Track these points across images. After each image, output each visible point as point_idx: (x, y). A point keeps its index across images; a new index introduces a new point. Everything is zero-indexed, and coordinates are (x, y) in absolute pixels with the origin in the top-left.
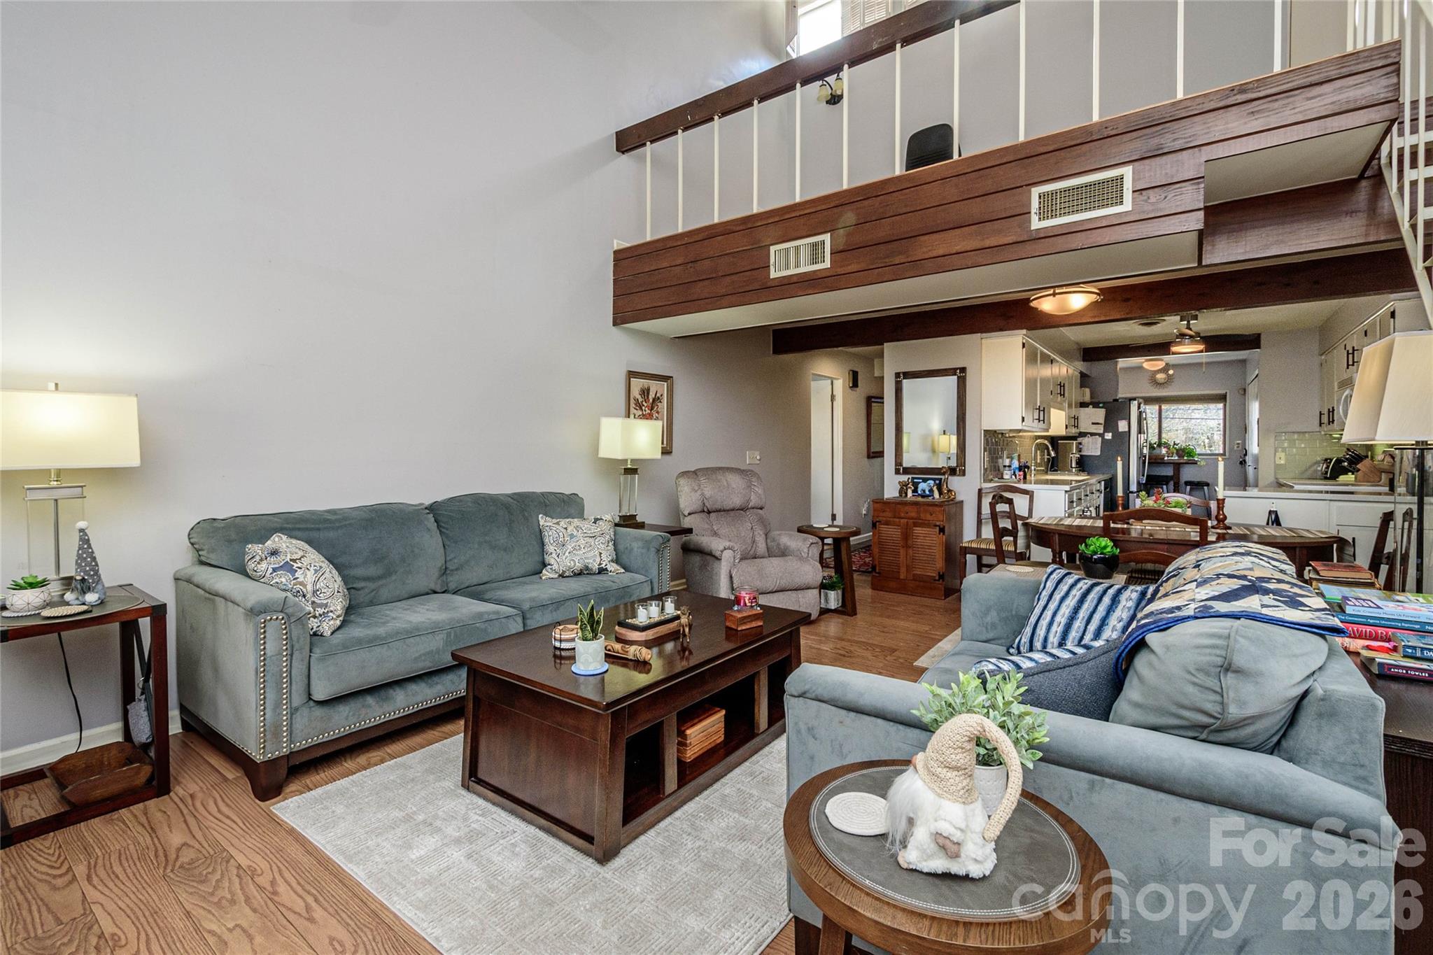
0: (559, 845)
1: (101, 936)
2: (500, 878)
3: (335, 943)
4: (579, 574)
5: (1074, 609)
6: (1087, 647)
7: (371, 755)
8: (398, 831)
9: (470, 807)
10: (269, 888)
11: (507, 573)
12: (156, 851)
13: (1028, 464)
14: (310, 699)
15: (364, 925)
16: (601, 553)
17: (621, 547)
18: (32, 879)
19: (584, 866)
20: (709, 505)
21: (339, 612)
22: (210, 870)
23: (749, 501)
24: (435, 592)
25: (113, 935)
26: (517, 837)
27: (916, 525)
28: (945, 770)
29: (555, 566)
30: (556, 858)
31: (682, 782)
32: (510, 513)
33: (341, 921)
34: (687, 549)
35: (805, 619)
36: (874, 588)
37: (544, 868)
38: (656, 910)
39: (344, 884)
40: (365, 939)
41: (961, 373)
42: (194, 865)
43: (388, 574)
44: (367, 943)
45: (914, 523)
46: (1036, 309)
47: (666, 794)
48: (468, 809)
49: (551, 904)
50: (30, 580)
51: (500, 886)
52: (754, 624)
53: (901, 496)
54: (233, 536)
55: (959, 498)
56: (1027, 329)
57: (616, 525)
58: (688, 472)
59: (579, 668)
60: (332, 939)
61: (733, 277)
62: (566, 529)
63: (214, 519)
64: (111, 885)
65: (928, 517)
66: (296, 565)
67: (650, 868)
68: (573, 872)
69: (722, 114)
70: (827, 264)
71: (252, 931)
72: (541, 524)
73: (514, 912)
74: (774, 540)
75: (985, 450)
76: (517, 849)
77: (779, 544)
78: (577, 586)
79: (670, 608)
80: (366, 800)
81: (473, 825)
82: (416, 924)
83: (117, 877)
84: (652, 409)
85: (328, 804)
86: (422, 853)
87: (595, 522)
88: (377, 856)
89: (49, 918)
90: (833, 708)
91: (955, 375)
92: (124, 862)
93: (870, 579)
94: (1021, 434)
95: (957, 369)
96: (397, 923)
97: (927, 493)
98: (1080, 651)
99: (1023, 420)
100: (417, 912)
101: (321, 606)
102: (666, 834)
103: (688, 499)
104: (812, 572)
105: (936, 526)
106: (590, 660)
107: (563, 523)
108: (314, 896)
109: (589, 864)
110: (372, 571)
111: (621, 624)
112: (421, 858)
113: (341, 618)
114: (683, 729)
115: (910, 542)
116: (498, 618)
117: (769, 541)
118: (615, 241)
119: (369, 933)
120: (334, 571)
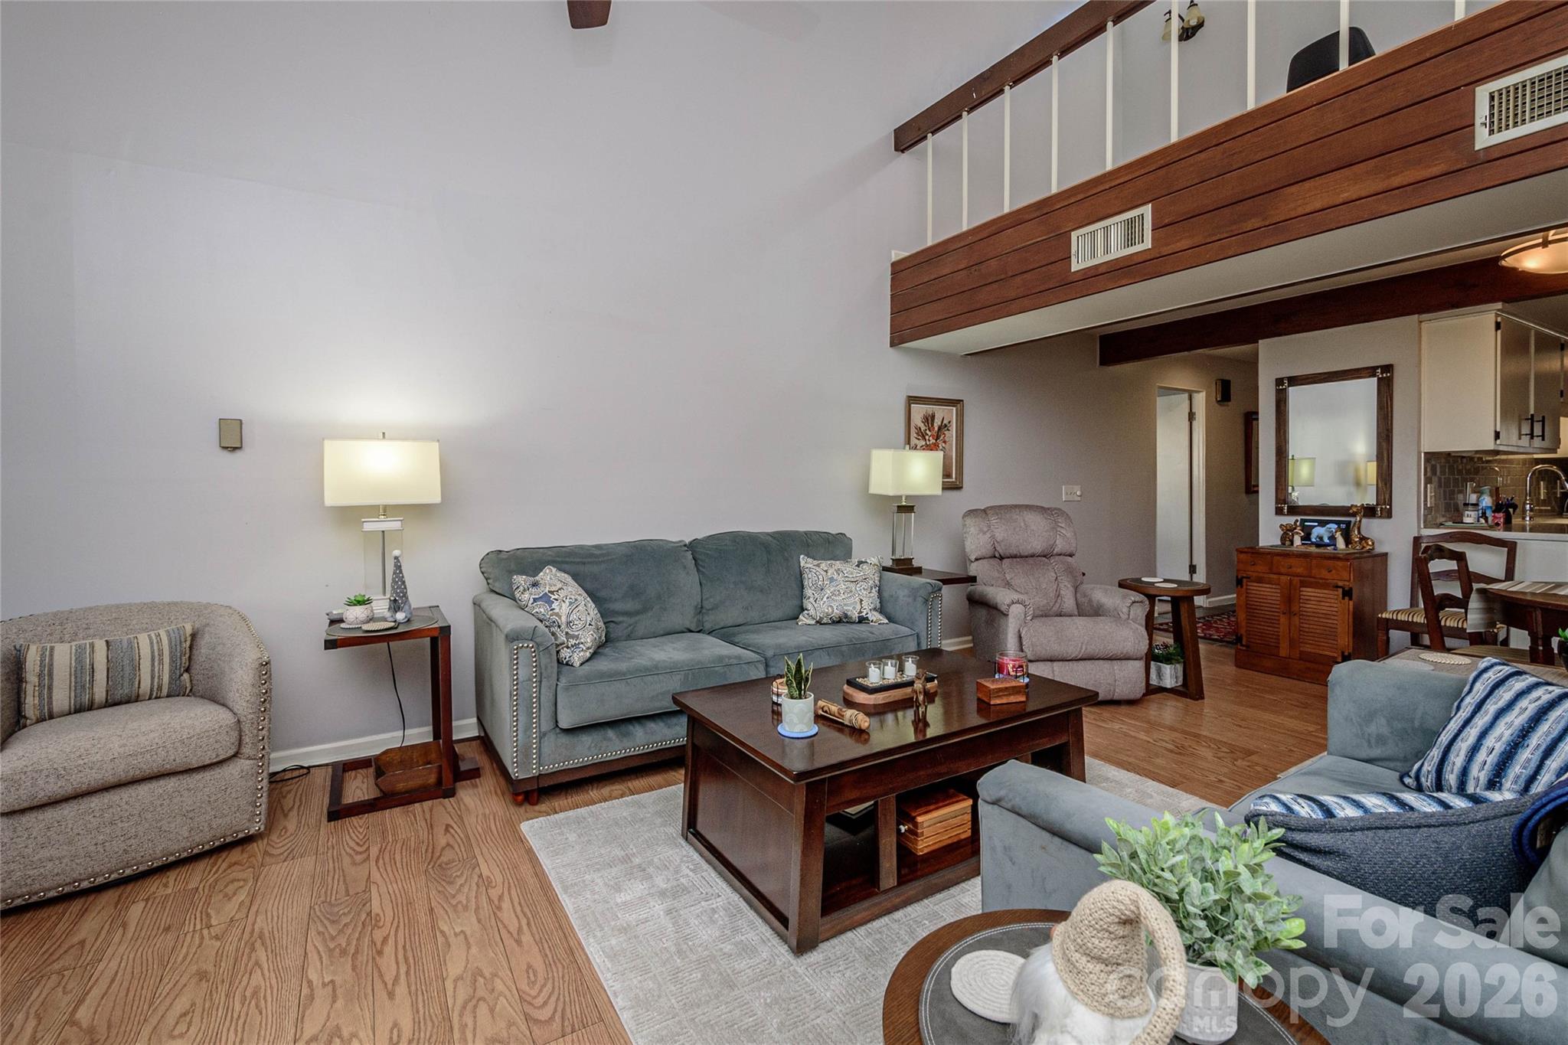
0: (758, 921)
1: (369, 914)
2: (690, 943)
3: (530, 971)
4: (839, 621)
5: (1522, 731)
6: (1475, 799)
7: (614, 788)
8: (614, 871)
9: (685, 859)
10: (496, 902)
11: (764, 615)
12: (428, 846)
13: (1516, 501)
14: (557, 726)
15: (559, 960)
16: (862, 600)
17: (886, 595)
18: (343, 852)
19: (777, 952)
20: (1001, 550)
21: (589, 645)
22: (459, 873)
23: (1053, 546)
24: (691, 631)
25: (378, 915)
26: (718, 903)
27: (1303, 584)
28: (1084, 959)
29: (812, 612)
30: (751, 935)
31: (902, 880)
32: (769, 552)
33: (542, 950)
34: (976, 602)
35: (1091, 698)
36: (1239, 664)
37: (736, 944)
38: (842, 1025)
39: (555, 914)
40: (555, 974)
41: (1385, 376)
42: (448, 866)
43: (644, 610)
44: (556, 979)
45: (1301, 581)
46: (1514, 269)
47: (882, 889)
48: (682, 861)
49: (732, 986)
50: (360, 599)
51: (688, 953)
52: (1013, 699)
53: (1283, 544)
54: (513, 566)
55: (1379, 549)
56: (1505, 301)
57: (885, 569)
58: (976, 510)
59: (784, 729)
60: (529, 966)
61: (1025, 275)
62: (826, 571)
63: (500, 551)
64: (389, 869)
65: (1324, 573)
66: (553, 597)
67: (848, 973)
68: (764, 955)
69: (1014, 82)
70: (1148, 244)
71: (471, 940)
72: (802, 565)
73: (694, 985)
74: (1085, 596)
75: (1428, 481)
76: (716, 916)
77: (1090, 601)
78: (830, 635)
79: (911, 669)
80: (597, 832)
81: (683, 880)
82: (602, 972)
83: (395, 863)
84: (938, 438)
85: (565, 830)
86: (628, 898)
87: (858, 566)
88: (589, 893)
89: (342, 887)
90: (1033, 826)
91: (1374, 375)
92: (404, 851)
93: (1233, 651)
94: (1498, 457)
95: (1378, 367)
96: (587, 965)
97: (1326, 540)
98: (1459, 803)
99: (1497, 435)
100: (606, 960)
101: (573, 637)
102: (878, 936)
103: (976, 542)
104: (1132, 637)
105: (1338, 587)
106: (796, 720)
107: (824, 565)
108: (528, 919)
109: (783, 951)
110: (630, 605)
111: (850, 683)
112: (625, 903)
113: (591, 651)
114: (914, 814)
115: (1295, 608)
116: (740, 662)
117: (1078, 595)
118: (893, 252)
119: (560, 969)
120: (591, 605)
